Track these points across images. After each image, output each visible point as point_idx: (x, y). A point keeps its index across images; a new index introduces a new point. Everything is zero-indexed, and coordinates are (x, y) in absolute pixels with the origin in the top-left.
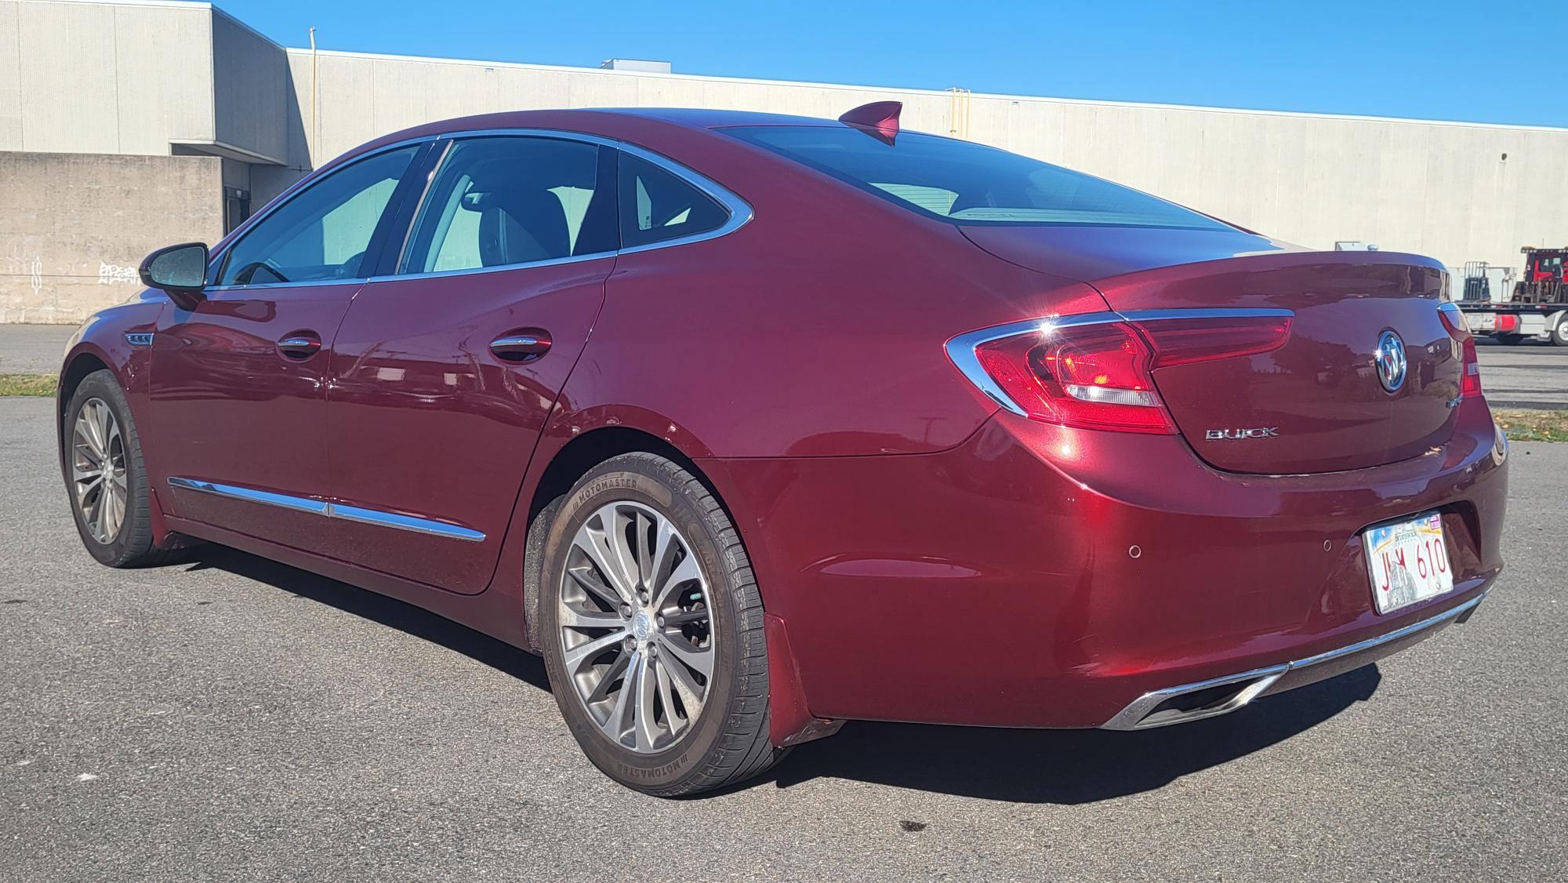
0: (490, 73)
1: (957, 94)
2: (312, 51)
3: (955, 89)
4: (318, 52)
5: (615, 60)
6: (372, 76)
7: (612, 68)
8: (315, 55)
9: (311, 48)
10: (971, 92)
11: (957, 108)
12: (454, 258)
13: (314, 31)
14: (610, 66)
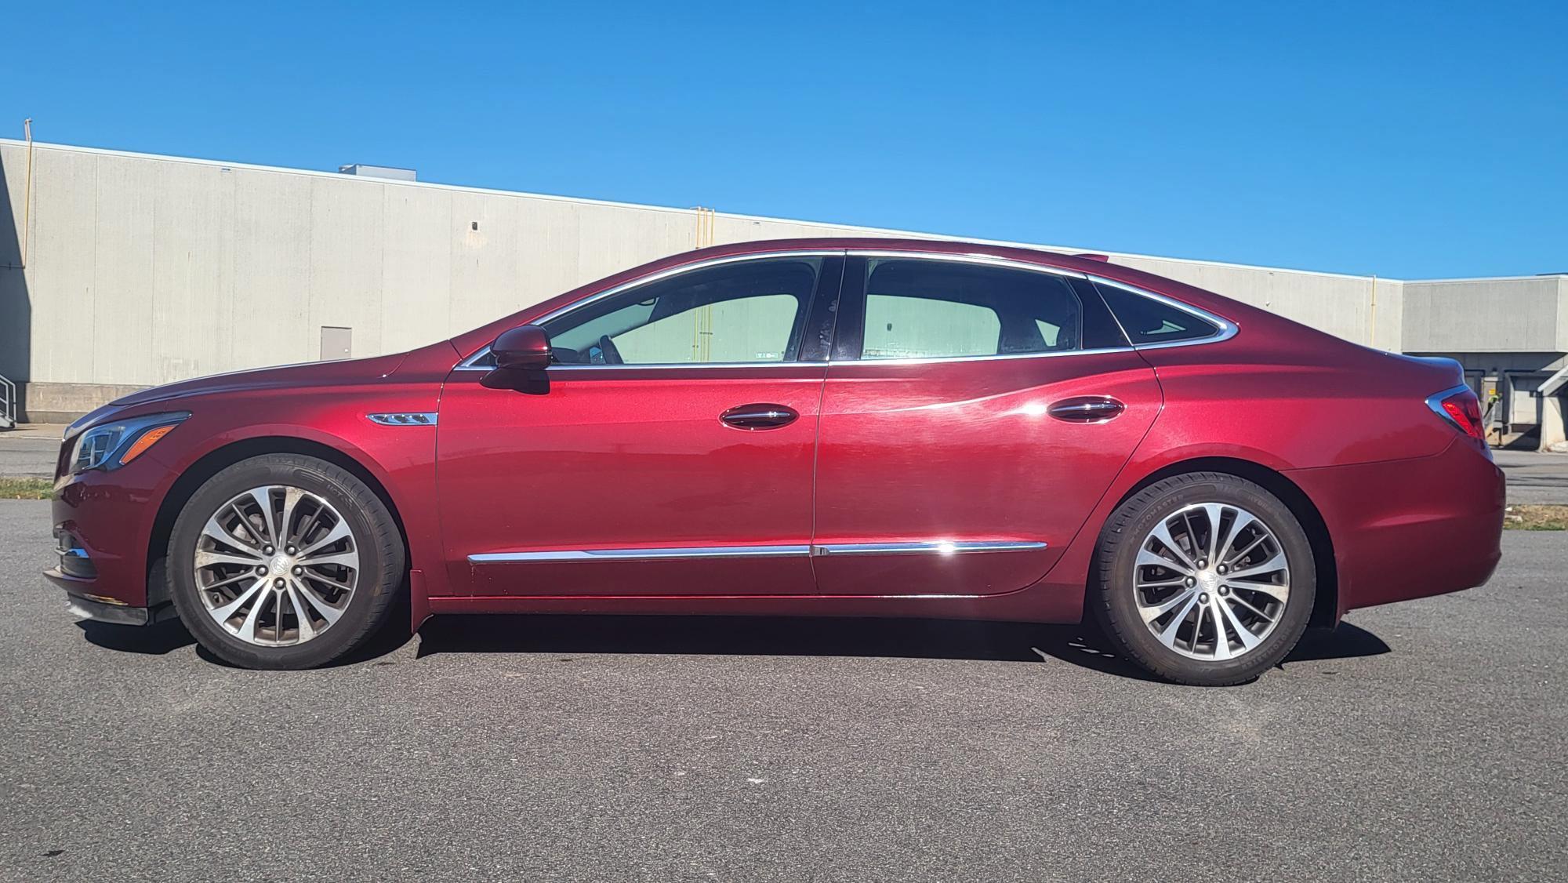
0: (226, 173)
1: (702, 213)
2: (27, 143)
3: (700, 208)
4: (34, 144)
5: (357, 166)
6: (94, 173)
7: (355, 174)
8: (31, 147)
9: (25, 140)
10: (715, 211)
11: (701, 226)
12: (181, 361)
13: (30, 122)
14: (352, 171)
